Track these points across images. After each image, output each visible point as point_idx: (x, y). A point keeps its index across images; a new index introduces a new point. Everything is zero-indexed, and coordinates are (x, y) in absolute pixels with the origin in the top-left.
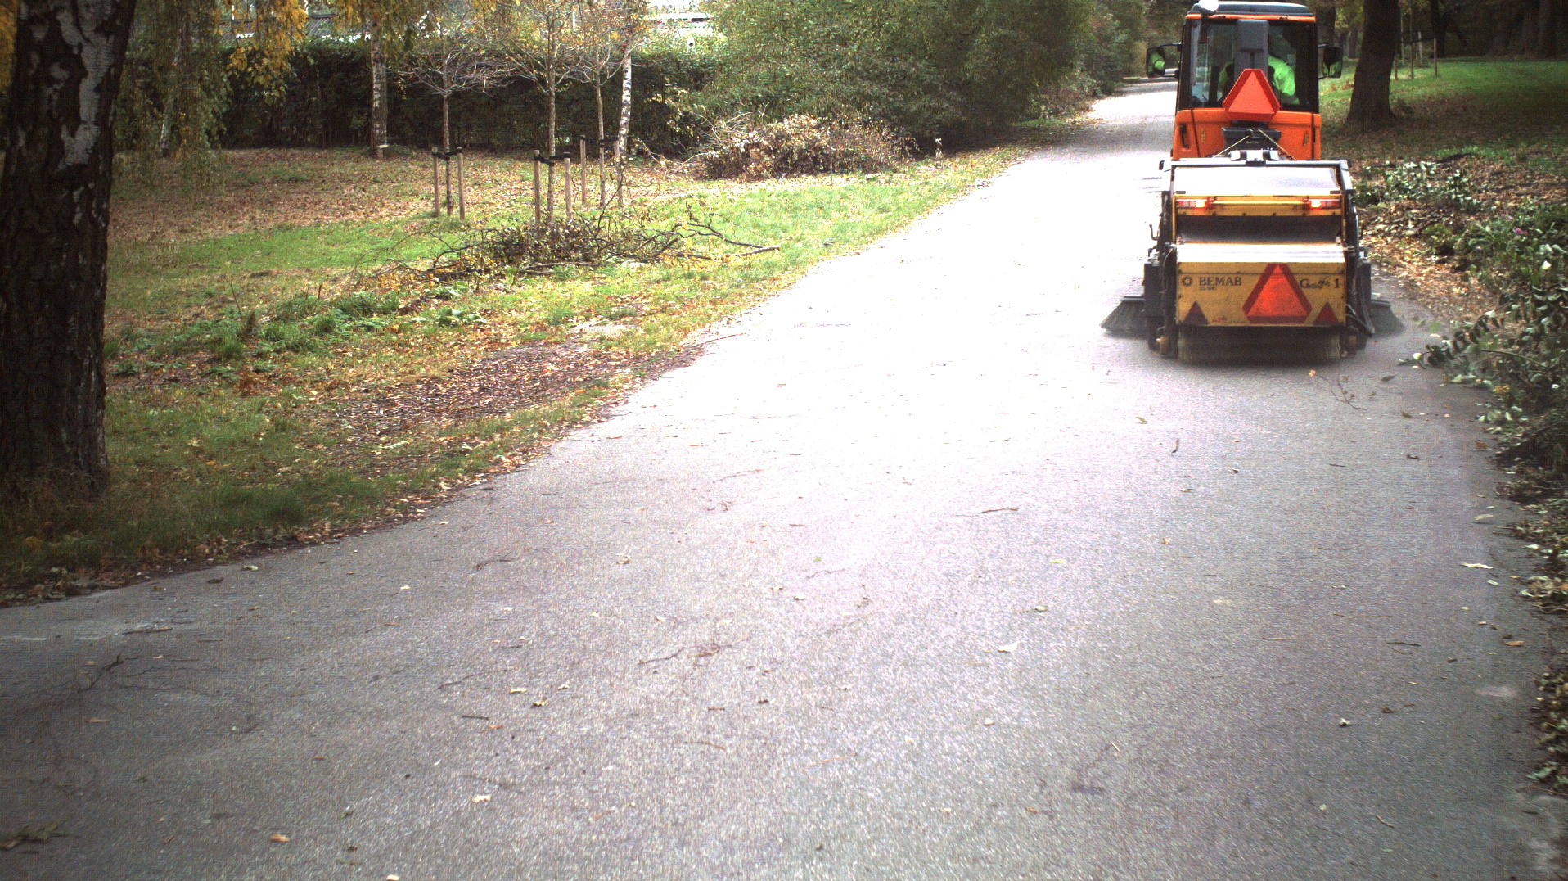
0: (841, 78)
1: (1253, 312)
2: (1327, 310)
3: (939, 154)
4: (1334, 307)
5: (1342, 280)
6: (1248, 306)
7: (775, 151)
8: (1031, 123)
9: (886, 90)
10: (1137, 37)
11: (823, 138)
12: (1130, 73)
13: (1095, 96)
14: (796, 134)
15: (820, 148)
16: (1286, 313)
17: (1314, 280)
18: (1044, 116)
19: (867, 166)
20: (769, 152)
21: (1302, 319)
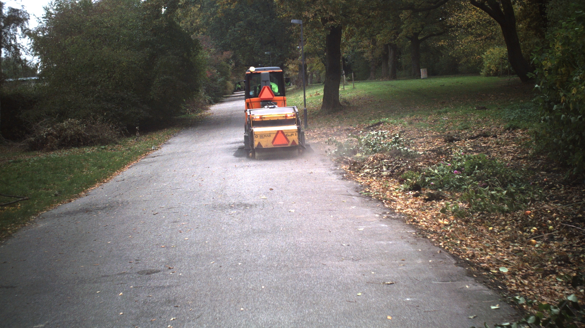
0: (94, 101)
1: (274, 144)
2: (294, 142)
3: (138, 134)
4: (295, 141)
5: (297, 133)
6: (273, 142)
7: (60, 136)
8: (183, 116)
9: (114, 106)
10: (228, 79)
11: (82, 129)
12: (226, 94)
13: (211, 103)
14: (69, 128)
15: (81, 134)
16: (283, 143)
17: (290, 134)
18: (188, 113)
19: (104, 142)
20: (57, 137)
21: (287, 145)
